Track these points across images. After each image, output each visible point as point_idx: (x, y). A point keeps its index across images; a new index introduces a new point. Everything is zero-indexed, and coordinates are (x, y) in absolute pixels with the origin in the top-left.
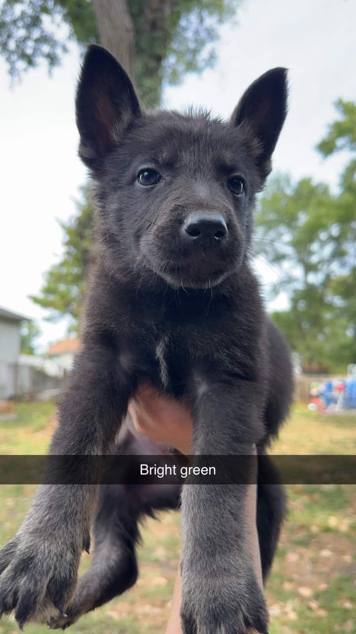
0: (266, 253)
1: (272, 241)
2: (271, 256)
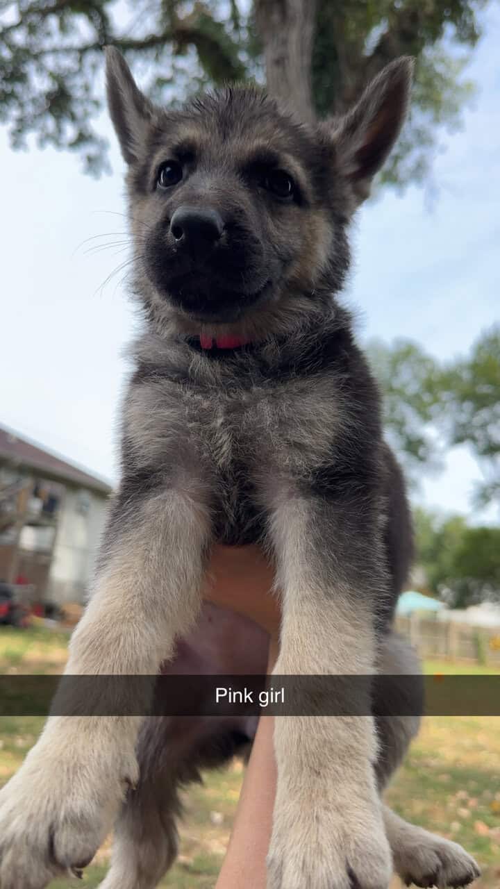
0: (474, 439)
1: (484, 426)
2: (482, 445)
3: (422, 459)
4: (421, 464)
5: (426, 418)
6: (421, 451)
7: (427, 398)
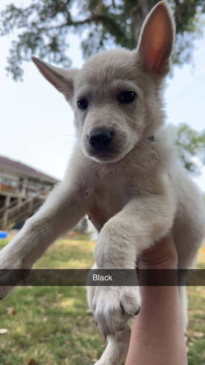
3: (192, 171)
4: (192, 173)
5: (193, 154)
6: (192, 168)
7: (193, 146)
